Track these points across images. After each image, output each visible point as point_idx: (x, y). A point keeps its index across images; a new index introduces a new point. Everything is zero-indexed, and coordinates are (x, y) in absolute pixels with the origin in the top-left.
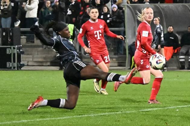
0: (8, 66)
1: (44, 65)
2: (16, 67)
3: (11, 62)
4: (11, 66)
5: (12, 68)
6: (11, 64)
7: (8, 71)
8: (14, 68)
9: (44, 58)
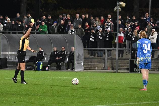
0: (134, 71)
1: (155, 70)
2: (139, 71)
3: (136, 68)
4: (136, 70)
5: (137, 72)
6: (136, 69)
7: (135, 74)
8: (138, 72)
9: (156, 67)
